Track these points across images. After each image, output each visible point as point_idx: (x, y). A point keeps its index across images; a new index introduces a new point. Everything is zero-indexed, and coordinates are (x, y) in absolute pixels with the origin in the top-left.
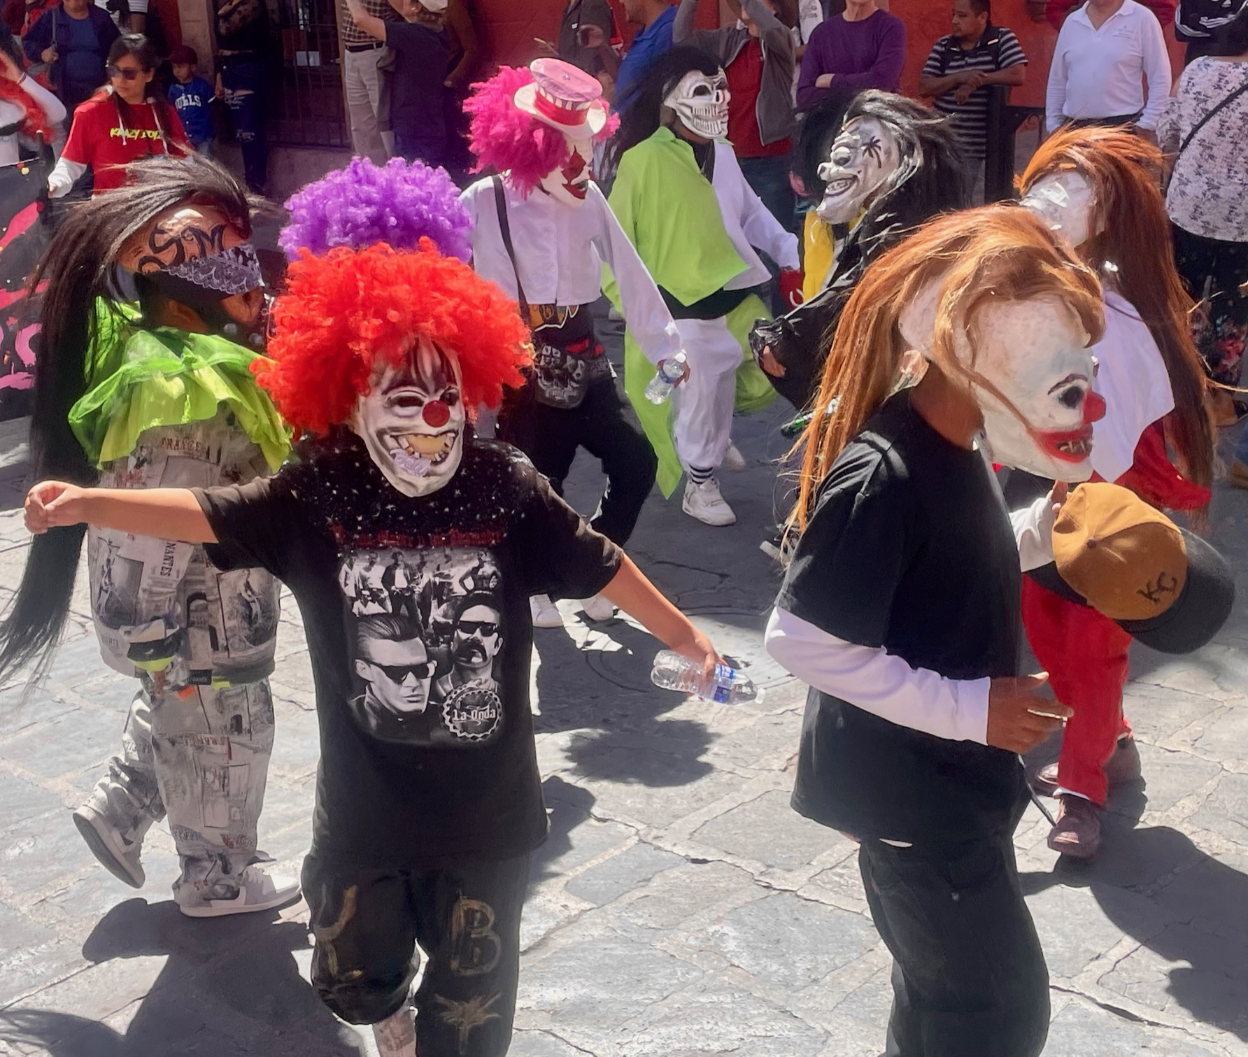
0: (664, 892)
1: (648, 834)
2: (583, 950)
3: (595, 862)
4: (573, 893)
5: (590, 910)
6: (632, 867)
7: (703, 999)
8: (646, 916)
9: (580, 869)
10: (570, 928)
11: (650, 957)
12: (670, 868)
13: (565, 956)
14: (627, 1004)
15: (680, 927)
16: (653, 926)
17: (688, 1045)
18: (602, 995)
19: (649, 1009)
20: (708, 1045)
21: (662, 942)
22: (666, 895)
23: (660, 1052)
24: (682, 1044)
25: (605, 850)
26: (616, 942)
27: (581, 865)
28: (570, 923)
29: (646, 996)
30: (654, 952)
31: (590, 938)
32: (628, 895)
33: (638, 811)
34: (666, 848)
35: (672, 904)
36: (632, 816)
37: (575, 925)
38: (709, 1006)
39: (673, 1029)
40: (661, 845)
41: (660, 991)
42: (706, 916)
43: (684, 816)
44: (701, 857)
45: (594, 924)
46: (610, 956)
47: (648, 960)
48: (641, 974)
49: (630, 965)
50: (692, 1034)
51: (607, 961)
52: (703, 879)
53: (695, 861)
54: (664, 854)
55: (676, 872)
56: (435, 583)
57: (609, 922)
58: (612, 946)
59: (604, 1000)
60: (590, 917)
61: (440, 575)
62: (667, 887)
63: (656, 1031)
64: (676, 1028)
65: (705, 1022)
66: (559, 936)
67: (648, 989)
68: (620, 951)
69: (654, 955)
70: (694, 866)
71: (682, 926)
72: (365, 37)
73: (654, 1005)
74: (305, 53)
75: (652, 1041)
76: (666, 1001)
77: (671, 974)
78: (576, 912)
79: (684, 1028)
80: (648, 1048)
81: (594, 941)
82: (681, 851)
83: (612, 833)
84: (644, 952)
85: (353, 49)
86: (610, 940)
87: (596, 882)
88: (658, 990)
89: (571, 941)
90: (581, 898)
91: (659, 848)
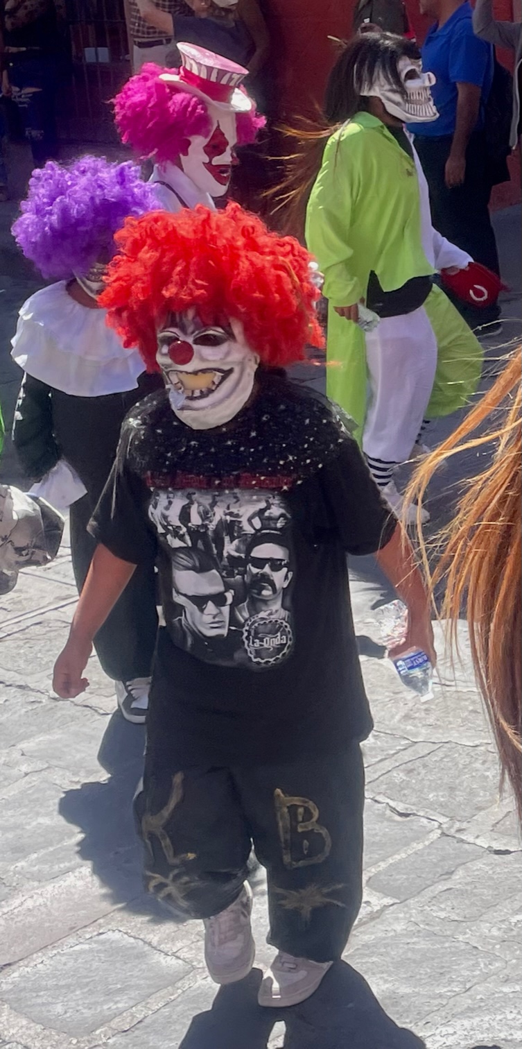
0: (467, 884)
1: (451, 827)
2: (386, 946)
3: (397, 857)
4: (375, 889)
5: (392, 905)
6: (434, 860)
7: (506, 989)
8: (449, 909)
9: (383, 865)
10: (372, 924)
11: (453, 949)
12: (473, 860)
13: (367, 952)
14: (430, 997)
15: (481, 918)
16: (456, 918)
17: (491, 1035)
18: (404, 990)
19: (452, 1001)
20: (511, 1035)
21: (465, 933)
22: (469, 888)
23: (463, 1043)
24: (485, 1035)
25: (407, 844)
26: (418, 937)
27: (384, 860)
28: (372, 919)
29: (449, 988)
30: (457, 945)
31: (392, 934)
32: (431, 888)
33: (441, 805)
34: (468, 840)
35: (475, 895)
36: (435, 810)
37: (377, 920)
38: (511, 995)
39: (476, 1021)
40: (464, 838)
41: (464, 983)
42: (509, 906)
43: (487, 808)
44: (503, 848)
45: (397, 919)
46: (413, 950)
47: (451, 953)
48: (443, 967)
49: (433, 959)
50: (494, 1024)
51: (410, 955)
52: (506, 870)
53: (498, 852)
54: (467, 846)
55: (479, 864)
56: (227, 521)
57: (411, 916)
58: (415, 940)
59: (407, 994)
60: (393, 913)
61: (231, 514)
62: (469, 879)
63: (458, 1024)
64: (478, 1019)
65: (507, 1012)
66: (361, 933)
67: (451, 981)
68: (423, 945)
69: (456, 947)
70: (496, 857)
71: (485, 917)
72: (155, 32)
73: (458, 998)
74: (93, 49)
75: (455, 1032)
76: (468, 993)
77: (473, 965)
78: (378, 908)
79: (486, 1019)
80: (450, 1041)
81: (396, 936)
82: (483, 842)
83: (415, 827)
84: (447, 945)
85: (141, 45)
86: (412, 934)
87: (398, 877)
88: (461, 982)
89: (373, 937)
90: (383, 893)
91: (462, 841)
